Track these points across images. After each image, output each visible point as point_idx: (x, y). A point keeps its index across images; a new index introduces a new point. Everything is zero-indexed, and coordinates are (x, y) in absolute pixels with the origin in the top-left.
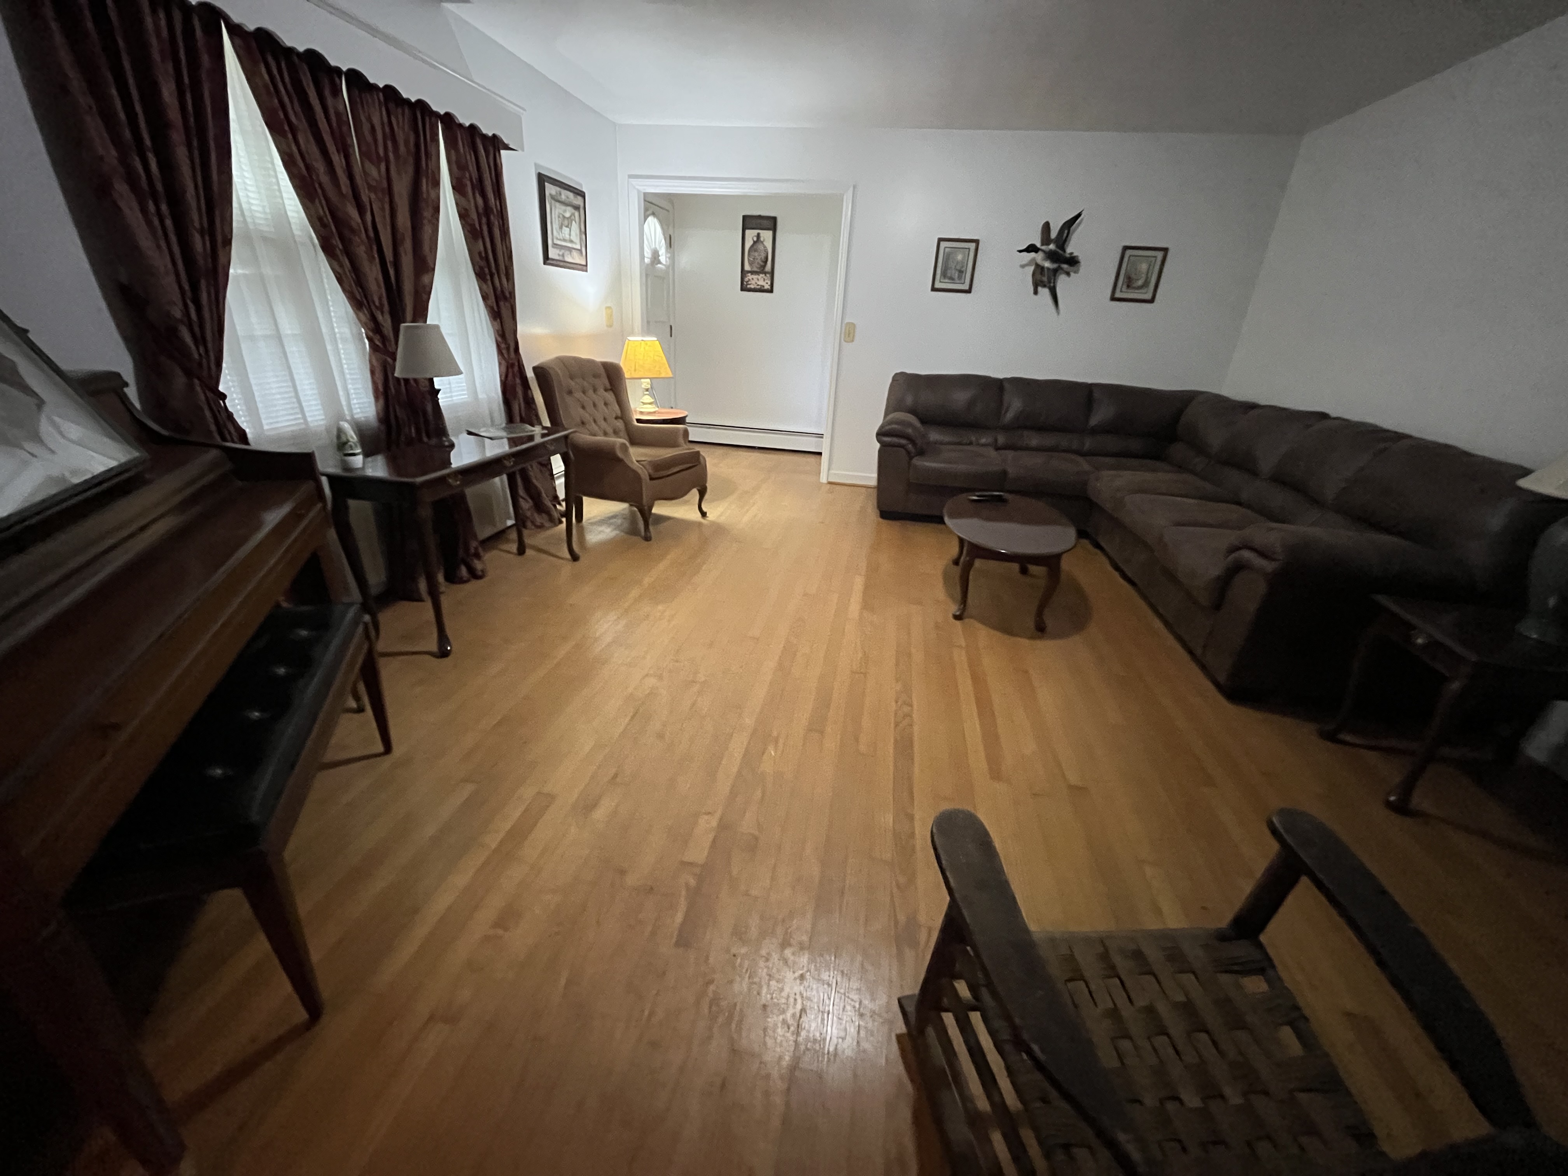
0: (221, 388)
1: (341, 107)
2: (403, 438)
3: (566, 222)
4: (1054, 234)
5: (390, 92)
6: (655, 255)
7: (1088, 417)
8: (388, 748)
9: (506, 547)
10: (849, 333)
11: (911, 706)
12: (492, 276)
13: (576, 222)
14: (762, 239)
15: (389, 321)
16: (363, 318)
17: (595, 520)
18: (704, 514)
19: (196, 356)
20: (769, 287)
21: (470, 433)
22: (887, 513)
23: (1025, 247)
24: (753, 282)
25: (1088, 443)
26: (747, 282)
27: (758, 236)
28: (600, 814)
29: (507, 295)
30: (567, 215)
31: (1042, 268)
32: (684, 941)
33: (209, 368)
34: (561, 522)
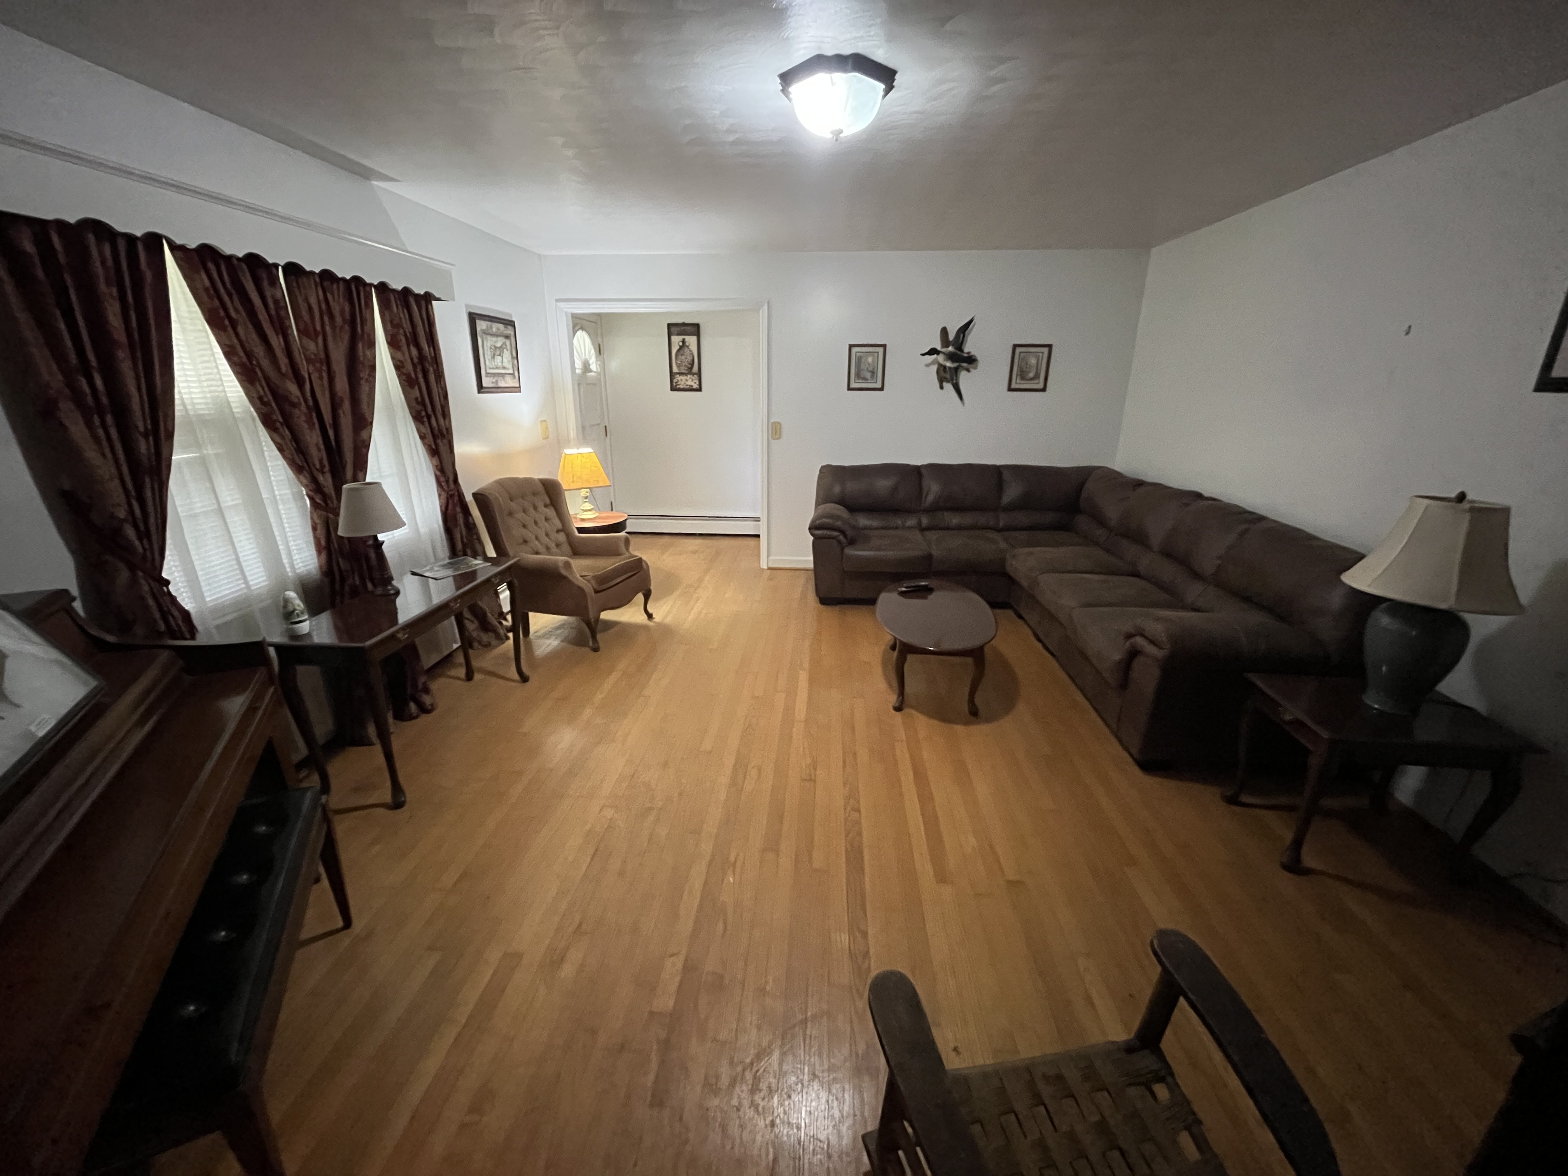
0: (164, 575)
1: (279, 295)
2: (347, 589)
3: (497, 351)
4: (951, 337)
5: (327, 276)
6: (586, 368)
7: (1000, 497)
8: (348, 923)
9: (453, 672)
10: (775, 431)
11: (859, 811)
12: (429, 417)
13: (507, 350)
14: (687, 344)
15: (330, 480)
16: (305, 481)
17: (542, 632)
18: (650, 616)
19: (141, 550)
20: (698, 387)
21: (414, 574)
22: (825, 600)
23: (927, 351)
24: (682, 383)
25: (1003, 520)
26: (676, 383)
27: (683, 341)
28: (568, 970)
29: (445, 432)
30: (499, 345)
31: (945, 367)
32: (658, 1101)
33: (153, 560)
34: (508, 638)
